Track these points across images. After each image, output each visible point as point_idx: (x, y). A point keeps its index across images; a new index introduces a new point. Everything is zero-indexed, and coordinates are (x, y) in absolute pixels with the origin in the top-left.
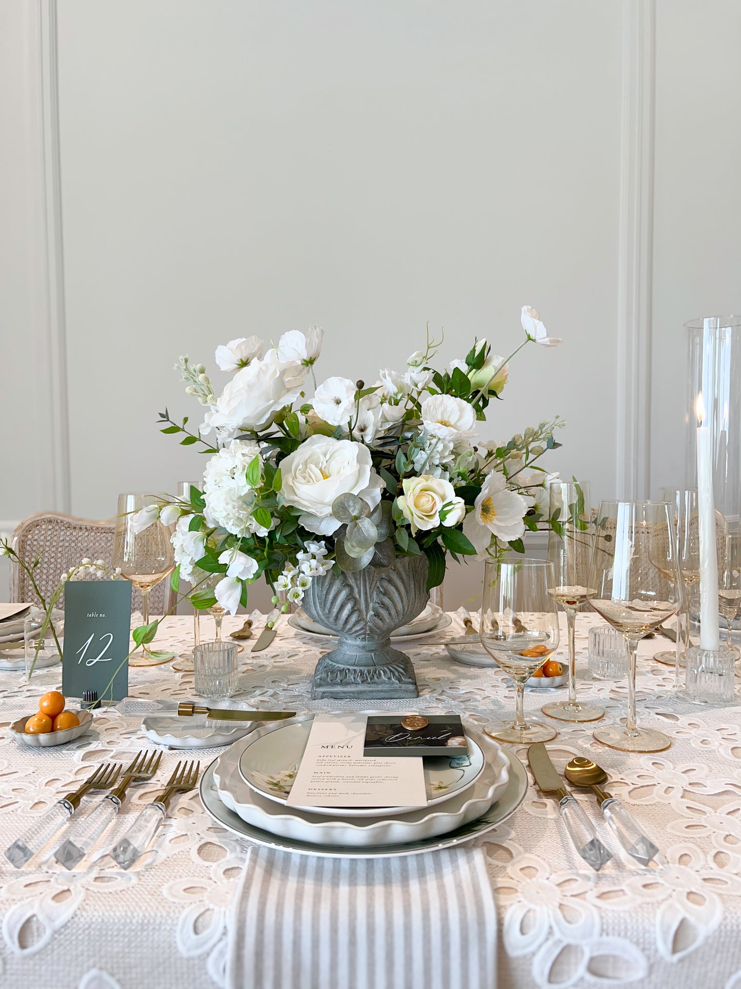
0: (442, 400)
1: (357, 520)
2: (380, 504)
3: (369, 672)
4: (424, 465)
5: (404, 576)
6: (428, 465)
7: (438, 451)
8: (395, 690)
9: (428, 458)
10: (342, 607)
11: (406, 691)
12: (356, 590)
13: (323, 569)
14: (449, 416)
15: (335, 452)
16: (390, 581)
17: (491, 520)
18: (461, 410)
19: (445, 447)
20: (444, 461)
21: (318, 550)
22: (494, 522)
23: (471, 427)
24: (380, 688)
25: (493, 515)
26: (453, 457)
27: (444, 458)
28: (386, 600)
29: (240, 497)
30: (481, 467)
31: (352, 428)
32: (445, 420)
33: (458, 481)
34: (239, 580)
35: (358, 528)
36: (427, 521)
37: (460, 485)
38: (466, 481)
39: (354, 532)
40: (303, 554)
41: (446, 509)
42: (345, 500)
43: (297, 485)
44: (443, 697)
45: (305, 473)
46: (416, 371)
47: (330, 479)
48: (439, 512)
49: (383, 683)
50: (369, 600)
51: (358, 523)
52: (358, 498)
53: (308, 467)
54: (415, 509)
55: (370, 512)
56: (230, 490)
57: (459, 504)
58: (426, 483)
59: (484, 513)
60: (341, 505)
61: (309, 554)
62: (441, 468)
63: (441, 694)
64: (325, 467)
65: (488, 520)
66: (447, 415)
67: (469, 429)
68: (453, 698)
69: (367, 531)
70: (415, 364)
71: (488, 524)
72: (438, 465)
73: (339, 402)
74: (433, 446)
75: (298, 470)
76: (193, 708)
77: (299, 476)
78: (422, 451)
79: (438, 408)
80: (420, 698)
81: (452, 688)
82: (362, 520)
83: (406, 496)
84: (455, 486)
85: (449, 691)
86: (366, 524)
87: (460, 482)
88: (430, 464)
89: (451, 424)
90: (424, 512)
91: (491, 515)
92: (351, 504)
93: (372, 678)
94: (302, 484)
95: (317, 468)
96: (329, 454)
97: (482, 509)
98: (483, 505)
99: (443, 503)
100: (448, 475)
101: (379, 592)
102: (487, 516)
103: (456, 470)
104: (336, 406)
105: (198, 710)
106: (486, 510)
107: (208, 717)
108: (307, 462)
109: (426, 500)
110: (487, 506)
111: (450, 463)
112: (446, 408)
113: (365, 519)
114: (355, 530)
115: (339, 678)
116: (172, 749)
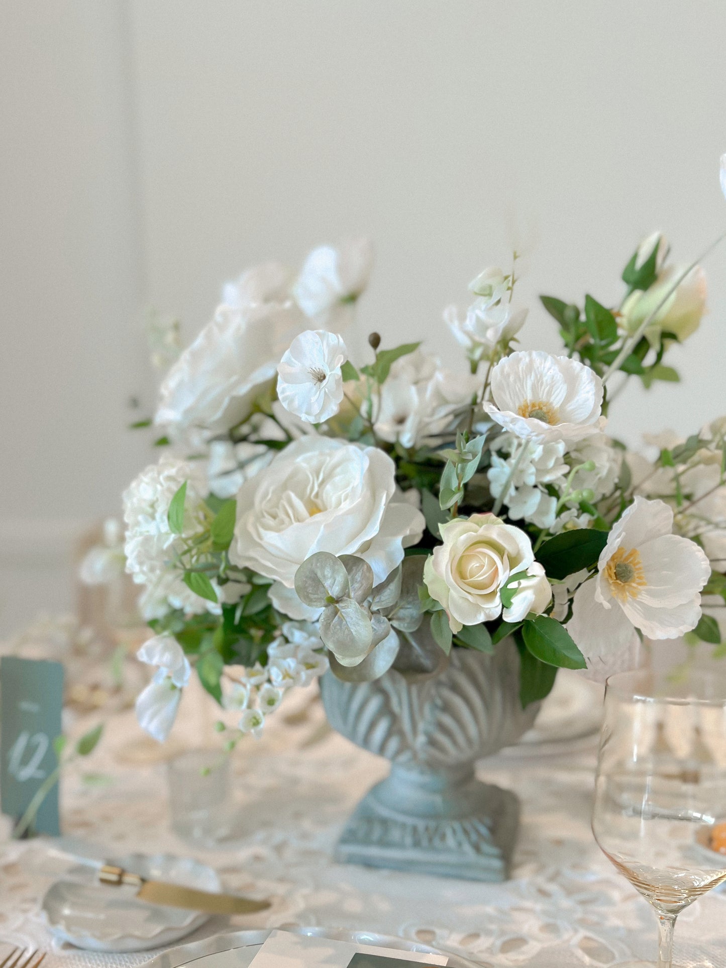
0: (531, 361)
1: (337, 602)
2: (401, 567)
3: (427, 829)
4: (506, 488)
5: (482, 678)
6: (513, 488)
7: (532, 461)
8: (468, 866)
9: (512, 474)
10: (372, 725)
11: (487, 869)
12: (394, 701)
13: (311, 674)
14: (549, 393)
15: (336, 467)
16: (455, 688)
17: (634, 595)
18: (572, 381)
19: (548, 452)
20: (547, 479)
21: (306, 639)
22: (640, 598)
24: (442, 858)
25: (639, 584)
26: (566, 469)
27: (547, 471)
28: (447, 720)
29: (163, 552)
31: (373, 420)
32: (540, 400)
33: (571, 517)
34: (174, 687)
35: (339, 617)
36: (478, 608)
37: (575, 526)
38: (592, 515)
39: (331, 626)
40: (279, 645)
41: (513, 585)
42: (318, 564)
43: (261, 530)
44: (552, 887)
45: (277, 507)
46: (483, 307)
47: (318, 517)
48: (501, 589)
49: (448, 850)
50: (417, 716)
51: (339, 608)
52: (340, 562)
53: (284, 496)
54: (456, 582)
55: (373, 587)
56: (147, 540)
57: (535, 578)
58: (476, 532)
59: (618, 581)
60: (311, 577)
61: (288, 646)
62: (542, 492)
63: (552, 879)
64: (317, 495)
65: (628, 594)
66: (543, 392)
67: (589, 416)
68: (570, 890)
69: (354, 625)
70: (487, 292)
71: (624, 605)
72: (535, 486)
73: (322, 378)
74: (521, 449)
75: (264, 502)
76: (121, 874)
77: (265, 514)
78: (502, 461)
79: (524, 378)
80: (510, 885)
81: (575, 866)
82: (346, 604)
83: (436, 558)
84: (564, 527)
85: (569, 874)
86: (353, 612)
87: (576, 519)
88: (518, 485)
89: (554, 407)
90: (476, 589)
91: (634, 585)
92: (328, 572)
93: (430, 840)
94: (267, 528)
95: (301, 497)
96: (324, 472)
97: (615, 573)
98: (617, 566)
99: (512, 571)
100: (554, 504)
101: (435, 706)
102: (627, 587)
103: (571, 494)
104: (317, 385)
105: (128, 879)
106: (623, 575)
107: (139, 894)
108: (285, 487)
109: (478, 565)
110: (626, 568)
111: (558, 482)
112: (539, 376)
113: (351, 603)
114: (334, 621)
115: (377, 833)
116: (69, 946)
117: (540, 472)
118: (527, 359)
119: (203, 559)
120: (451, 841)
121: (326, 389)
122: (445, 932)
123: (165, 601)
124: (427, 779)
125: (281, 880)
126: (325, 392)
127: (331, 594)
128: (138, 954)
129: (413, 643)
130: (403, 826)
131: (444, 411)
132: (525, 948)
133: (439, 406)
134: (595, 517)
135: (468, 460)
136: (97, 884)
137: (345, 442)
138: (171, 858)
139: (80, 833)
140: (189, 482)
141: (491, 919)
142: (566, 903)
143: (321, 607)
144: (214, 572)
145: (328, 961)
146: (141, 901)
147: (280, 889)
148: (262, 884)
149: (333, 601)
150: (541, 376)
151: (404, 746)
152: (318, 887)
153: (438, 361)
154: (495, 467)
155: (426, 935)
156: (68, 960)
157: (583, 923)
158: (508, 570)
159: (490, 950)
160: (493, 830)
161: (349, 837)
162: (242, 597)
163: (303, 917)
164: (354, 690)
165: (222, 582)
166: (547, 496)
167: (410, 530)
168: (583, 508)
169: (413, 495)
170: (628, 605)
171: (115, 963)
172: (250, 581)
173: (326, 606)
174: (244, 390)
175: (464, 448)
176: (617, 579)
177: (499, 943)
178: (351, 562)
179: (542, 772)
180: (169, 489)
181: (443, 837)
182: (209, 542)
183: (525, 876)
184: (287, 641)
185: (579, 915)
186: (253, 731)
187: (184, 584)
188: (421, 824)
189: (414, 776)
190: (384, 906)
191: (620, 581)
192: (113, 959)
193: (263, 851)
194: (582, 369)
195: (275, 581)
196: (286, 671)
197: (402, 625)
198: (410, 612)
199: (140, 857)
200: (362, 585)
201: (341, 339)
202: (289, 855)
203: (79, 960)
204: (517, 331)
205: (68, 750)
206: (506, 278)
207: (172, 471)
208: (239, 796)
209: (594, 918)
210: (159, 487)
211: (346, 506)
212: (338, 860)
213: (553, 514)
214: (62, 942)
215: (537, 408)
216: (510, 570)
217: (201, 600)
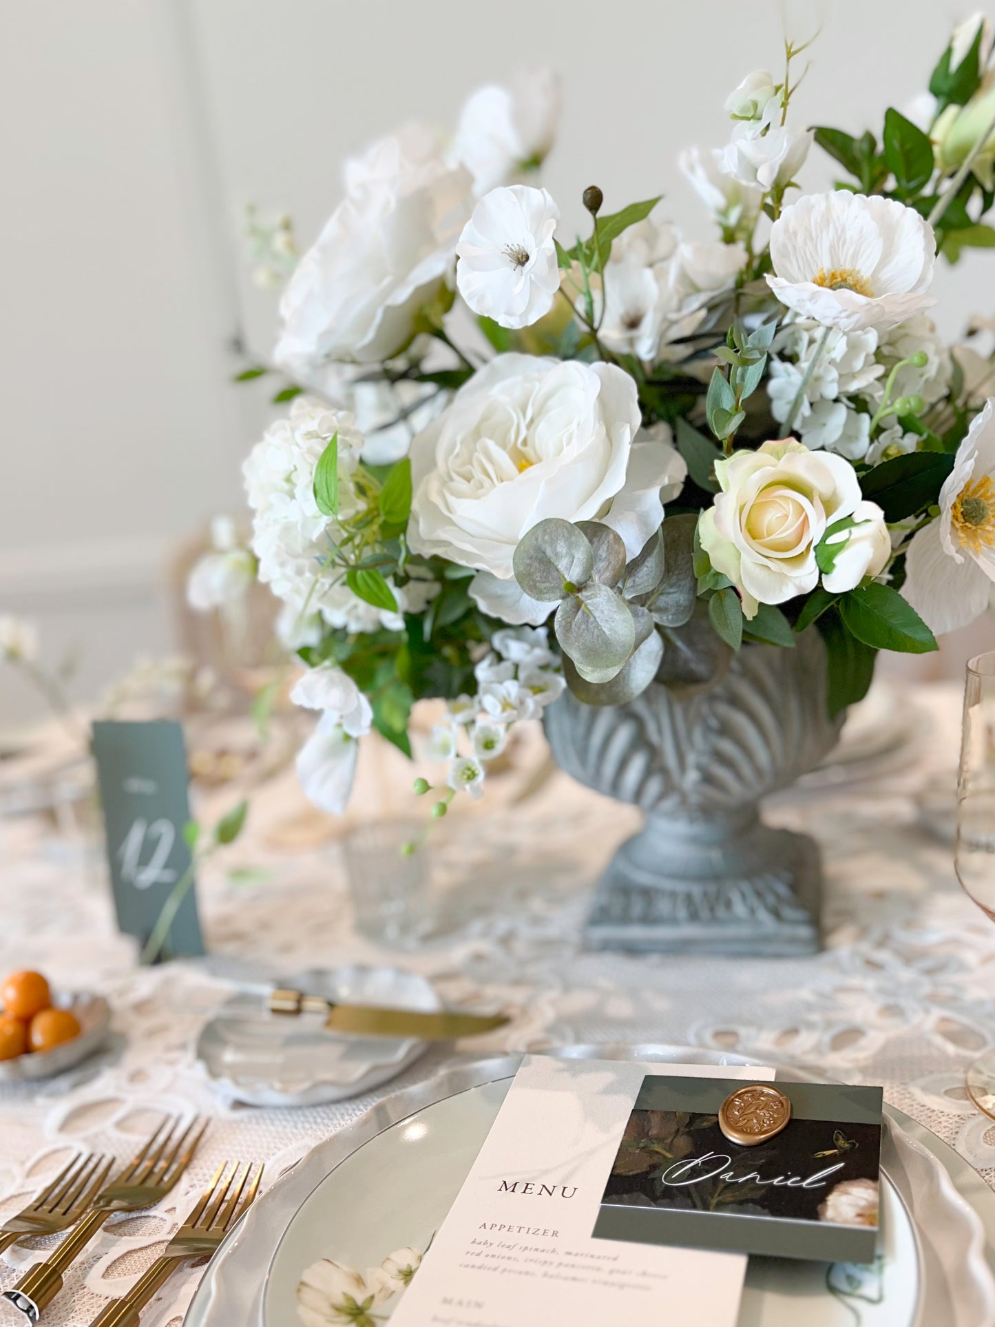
0: (828, 209)
1: (579, 590)
2: (661, 532)
3: (705, 894)
4: (796, 404)
5: (770, 683)
6: (806, 404)
7: (832, 362)
8: (766, 939)
9: (805, 383)
10: (624, 763)
11: (793, 940)
12: (651, 727)
13: (536, 703)
14: (855, 256)
15: (550, 396)
16: (734, 701)
17: (989, 542)
18: (889, 233)
19: (854, 347)
20: (853, 387)
21: (528, 652)
23: (921, 281)
24: (730, 931)
26: (880, 370)
27: (854, 376)
28: (727, 747)
29: (312, 545)
30: (969, 385)
31: (596, 325)
32: (842, 268)
33: (893, 439)
34: (347, 737)
35: (584, 612)
36: (782, 577)
37: (899, 452)
38: (920, 434)
39: (573, 626)
40: (491, 665)
41: (833, 539)
42: (546, 538)
43: (452, 500)
44: (883, 956)
45: (471, 464)
46: (750, 134)
47: (531, 471)
48: (815, 547)
49: (737, 921)
50: (685, 746)
51: (583, 599)
52: (578, 531)
53: (478, 446)
54: (748, 543)
55: (627, 563)
56: (287, 529)
57: (869, 523)
58: (774, 466)
59: (967, 524)
60: (536, 558)
61: (504, 665)
62: (848, 408)
63: (882, 943)
64: (525, 443)
65: (981, 542)
66: (846, 255)
67: (915, 286)
68: (909, 957)
69: (606, 621)
70: (752, 113)
71: (978, 557)
72: (836, 400)
73: (524, 259)
74: (815, 347)
75: (451, 458)
76: (300, 998)
77: (454, 476)
78: (788, 365)
79: (817, 236)
80: (826, 958)
81: (909, 924)
82: (592, 592)
83: (718, 510)
84: (885, 454)
85: (902, 936)
86: (604, 603)
87: (900, 441)
88: (812, 400)
89: (862, 277)
90: (776, 551)
91: (989, 528)
92: (561, 547)
93: (712, 909)
94: (459, 495)
95: (503, 446)
96: (533, 405)
97: (962, 513)
98: (964, 503)
99: (829, 519)
100: (865, 423)
101: (708, 729)
102: (979, 531)
103: (889, 405)
104: (517, 270)
105: (310, 1004)
106: (974, 514)
107: (328, 1023)
108: (477, 434)
109: (780, 515)
110: (977, 503)
111: (869, 391)
112: (840, 231)
113: (600, 590)
114: (576, 619)
115: (637, 908)
116: (239, 1105)
117: (844, 377)
118: (823, 206)
119: (368, 553)
120: (740, 909)
121: (531, 275)
122: (752, 1031)
123: (320, 618)
124: (698, 829)
125: (517, 982)
126: (530, 278)
127: (568, 580)
128: (338, 1106)
129: (679, 644)
130: (673, 895)
131: (696, 302)
132: (863, 1042)
133: (688, 295)
134: (925, 436)
135: (753, 359)
136: (267, 1016)
137: (557, 360)
138: (362, 970)
139: (230, 948)
140: (339, 437)
141: (809, 1007)
142: (906, 975)
143: (557, 599)
144: (388, 568)
145: (608, 1090)
146: (330, 1033)
147: (517, 996)
148: (490, 991)
149: (574, 590)
150: (843, 231)
151: (669, 788)
152: (567, 987)
153: (678, 232)
154: (777, 377)
155: (727, 1038)
156: (242, 1126)
157: (934, 999)
158: (825, 518)
159: (817, 1049)
160: (794, 887)
161: (600, 917)
162: (428, 602)
163: (553, 1029)
164: (593, 716)
165: (401, 581)
166: (853, 413)
167: (670, 477)
168: (907, 424)
169: (662, 430)
170: (981, 556)
171: (308, 1122)
172: (440, 577)
173: (563, 598)
174: (402, 295)
175: (746, 344)
176: (966, 521)
177: (827, 1038)
178: (594, 530)
179: (840, 805)
180: (310, 451)
181: (728, 905)
182: (375, 527)
183: (844, 944)
184: (500, 658)
185: (927, 988)
186: (468, 787)
187: (347, 589)
188: (696, 890)
189: (681, 827)
190: (661, 1005)
191: (971, 523)
192: (305, 1116)
193: (484, 946)
194: (904, 212)
195: (478, 571)
196: (505, 699)
197: (665, 618)
198: (677, 597)
199: (320, 974)
200: (610, 563)
201: (549, 198)
202: (520, 948)
203: (258, 1123)
204: (795, 171)
205: (203, 840)
206: (777, 89)
207: (313, 425)
208: (441, 878)
209: (948, 991)
210: (295, 448)
211: (572, 451)
212: (587, 948)
213: (865, 440)
214: (229, 1101)
215: (839, 279)
216: (827, 517)
217: (374, 609)
